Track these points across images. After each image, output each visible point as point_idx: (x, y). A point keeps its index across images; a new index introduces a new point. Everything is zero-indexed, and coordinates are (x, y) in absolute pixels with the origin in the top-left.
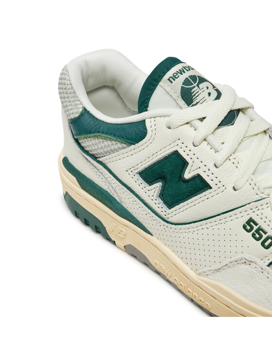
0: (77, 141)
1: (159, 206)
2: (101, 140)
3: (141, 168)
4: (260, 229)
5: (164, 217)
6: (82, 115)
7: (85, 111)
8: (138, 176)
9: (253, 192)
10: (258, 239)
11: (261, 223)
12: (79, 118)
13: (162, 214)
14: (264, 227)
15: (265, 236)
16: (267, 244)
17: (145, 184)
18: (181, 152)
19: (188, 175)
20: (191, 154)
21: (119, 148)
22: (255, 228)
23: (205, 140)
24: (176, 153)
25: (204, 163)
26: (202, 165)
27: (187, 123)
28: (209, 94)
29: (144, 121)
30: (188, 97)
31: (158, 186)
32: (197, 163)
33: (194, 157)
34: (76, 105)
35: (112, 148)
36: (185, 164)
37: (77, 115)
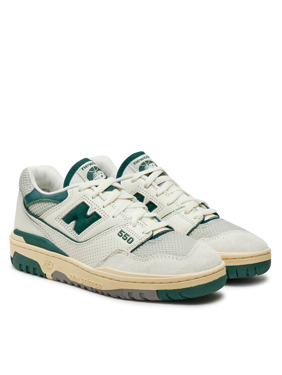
0: (27, 209)
1: (73, 235)
2: (42, 203)
3: (64, 215)
4: (126, 234)
5: (76, 240)
6: (33, 191)
7: (35, 189)
8: (62, 220)
9: (123, 218)
10: (125, 240)
11: (127, 232)
12: (31, 193)
13: (75, 239)
14: (129, 233)
15: (128, 238)
16: (130, 241)
17: (66, 224)
18: (86, 202)
19: (89, 213)
20: (91, 202)
21: (53, 206)
22: (124, 234)
23: (98, 195)
24: (83, 203)
25: (98, 206)
26: (97, 207)
27: (89, 188)
28: (102, 176)
29: (67, 191)
30: (90, 177)
31: (73, 223)
32: (94, 206)
33: (93, 204)
34: (30, 186)
35: (48, 206)
36: (88, 207)
37: (30, 192)
